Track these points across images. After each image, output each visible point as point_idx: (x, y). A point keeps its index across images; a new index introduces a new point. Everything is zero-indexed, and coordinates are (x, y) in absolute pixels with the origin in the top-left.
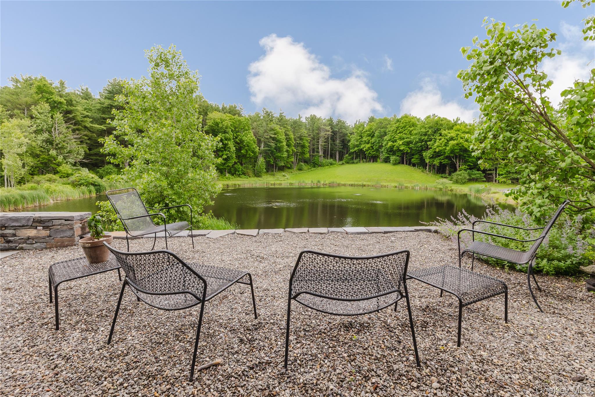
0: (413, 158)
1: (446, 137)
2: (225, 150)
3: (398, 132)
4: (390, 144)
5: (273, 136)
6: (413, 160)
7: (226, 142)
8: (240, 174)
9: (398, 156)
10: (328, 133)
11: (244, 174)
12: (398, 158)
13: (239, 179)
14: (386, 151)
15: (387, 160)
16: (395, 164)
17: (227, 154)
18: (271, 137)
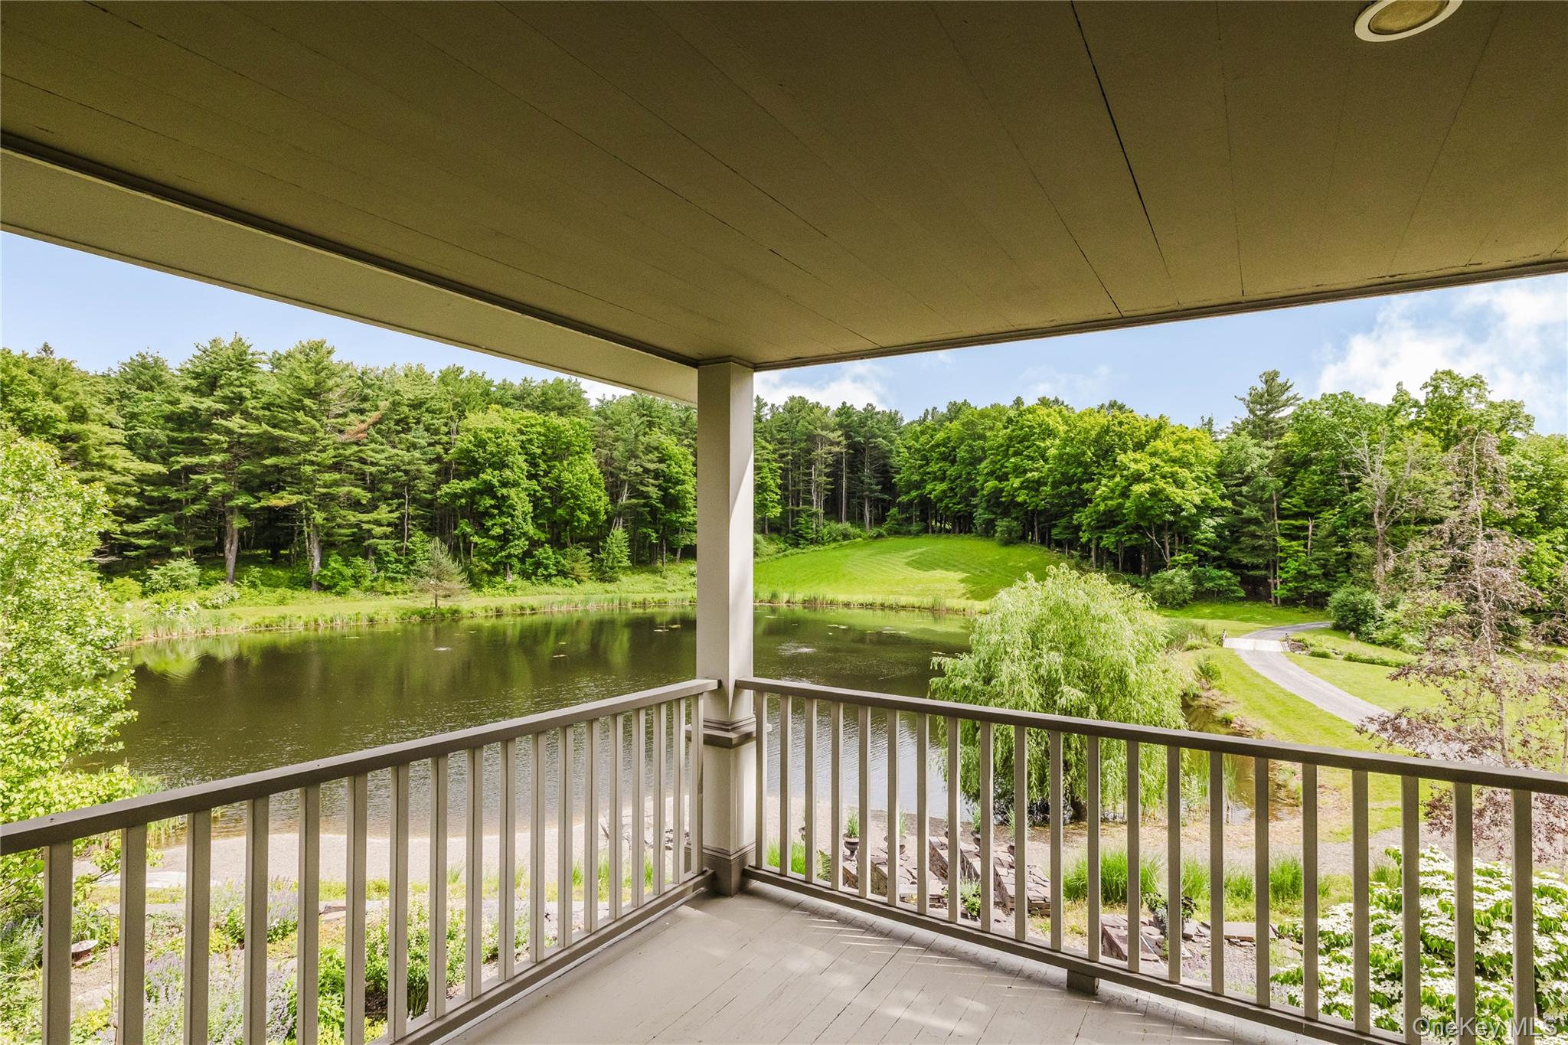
0: (1055, 526)
1: (1125, 472)
2: (502, 513)
3: (1011, 450)
4: (992, 484)
5: (652, 466)
6: (1054, 531)
7: (504, 491)
8: (550, 575)
9: (1016, 519)
10: (836, 449)
11: (563, 573)
12: (1015, 524)
13: (546, 587)
14: (984, 505)
15: (988, 531)
16: (1008, 542)
17: (505, 524)
18: (647, 471)
